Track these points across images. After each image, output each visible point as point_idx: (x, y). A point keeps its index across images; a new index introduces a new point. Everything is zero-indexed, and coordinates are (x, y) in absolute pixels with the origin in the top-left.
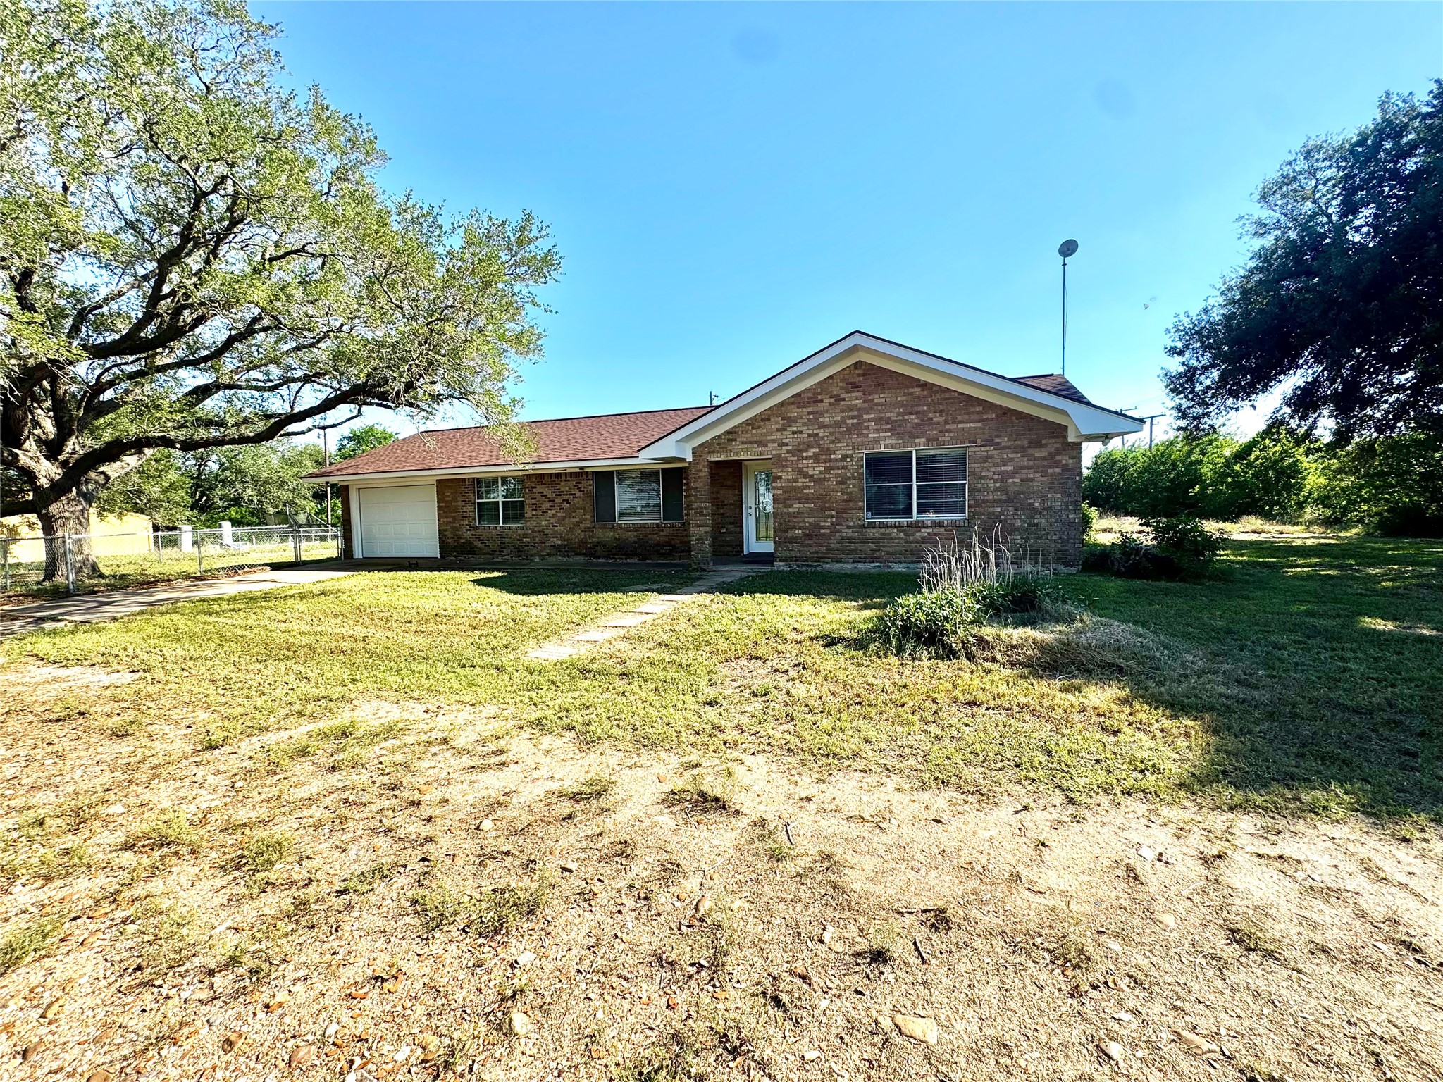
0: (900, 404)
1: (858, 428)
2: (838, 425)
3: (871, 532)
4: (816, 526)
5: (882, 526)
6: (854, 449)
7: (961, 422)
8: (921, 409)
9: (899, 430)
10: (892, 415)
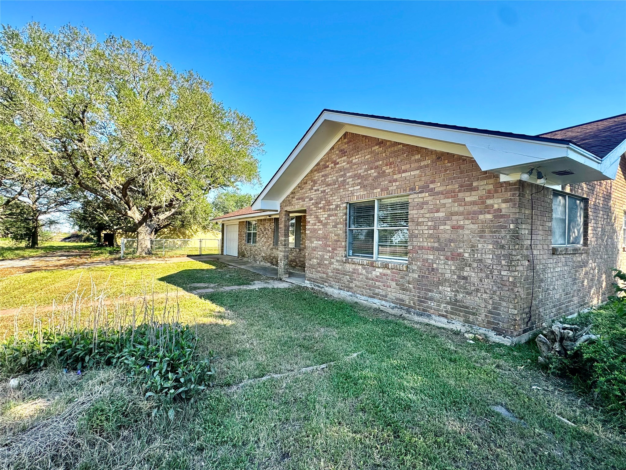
0: (367, 162)
1: (344, 184)
2: (335, 183)
4: (323, 258)
6: (341, 200)
7: (404, 171)
8: (378, 163)
10: (362, 171)
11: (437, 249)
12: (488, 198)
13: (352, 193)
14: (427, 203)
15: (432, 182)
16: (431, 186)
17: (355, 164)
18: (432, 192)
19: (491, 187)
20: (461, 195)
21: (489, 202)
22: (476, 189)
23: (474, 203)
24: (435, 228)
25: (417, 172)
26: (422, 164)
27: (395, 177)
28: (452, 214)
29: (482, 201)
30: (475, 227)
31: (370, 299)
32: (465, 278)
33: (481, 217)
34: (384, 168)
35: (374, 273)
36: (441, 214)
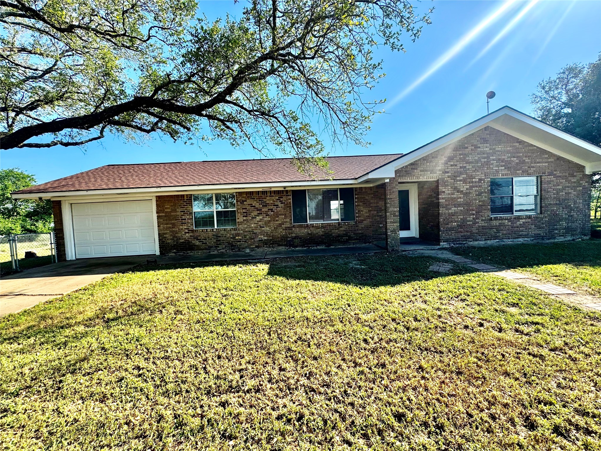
0: (509, 152)
1: (488, 163)
4: (464, 220)
6: (485, 176)
8: (519, 155)
11: (559, 204)
12: (581, 180)
13: (497, 172)
14: (553, 181)
15: (555, 171)
16: (555, 173)
17: (498, 151)
18: (555, 176)
19: (581, 176)
20: (570, 178)
21: (581, 182)
22: (575, 176)
23: (574, 182)
24: (557, 194)
25: (547, 164)
26: (549, 160)
27: (532, 165)
28: (566, 187)
29: (578, 181)
30: (575, 193)
31: (515, 240)
32: (572, 216)
33: (578, 188)
34: (524, 158)
35: (518, 223)
36: (560, 187)
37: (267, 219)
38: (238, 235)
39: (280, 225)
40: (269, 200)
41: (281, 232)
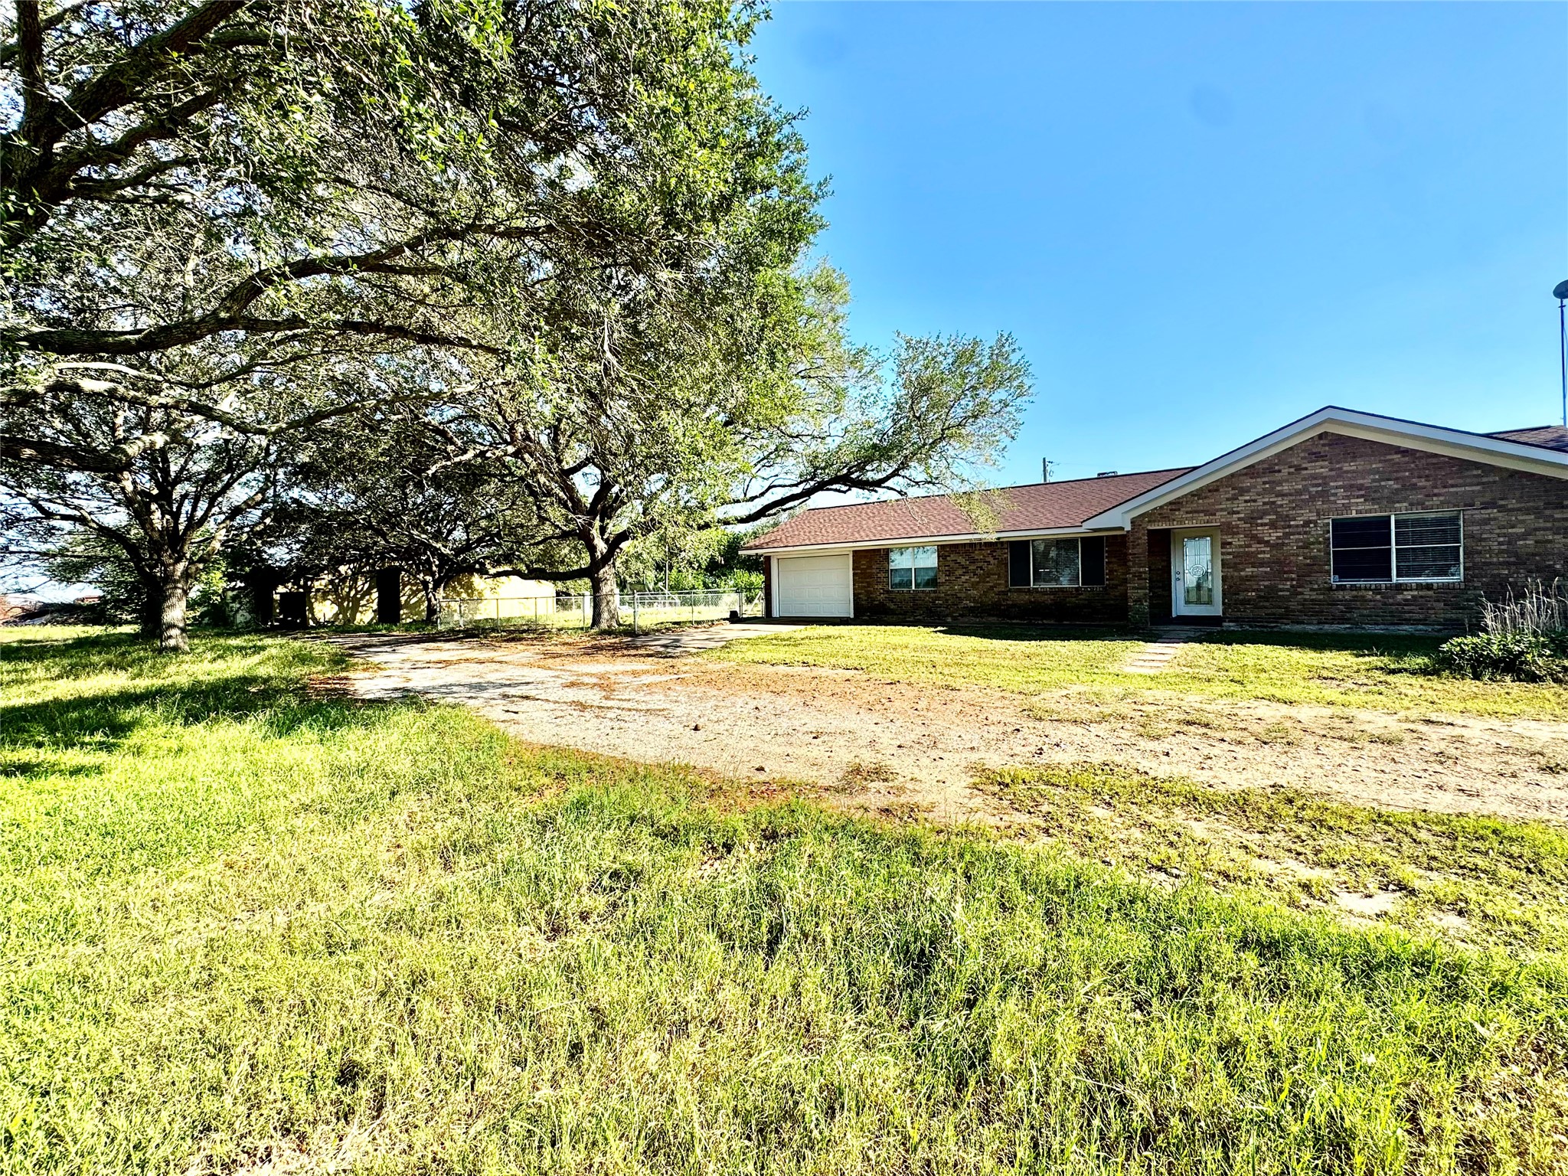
0: (1377, 471)
1: (1324, 495)
2: (1299, 493)
3: (1340, 595)
4: (1273, 589)
5: (1353, 588)
6: (1318, 515)
7: (1452, 486)
8: (1400, 474)
9: (1374, 495)
10: (1366, 481)
11: (1514, 564)
13: (1347, 507)
14: (1495, 519)
15: (1504, 499)
16: (1502, 503)
17: (1347, 472)
18: (1502, 509)
20: (1548, 512)
24: (1509, 543)
25: (1478, 488)
26: (1485, 480)
27: (1436, 491)
28: (1536, 529)
31: (1392, 628)
34: (1414, 480)
35: (1400, 597)
36: (1519, 530)
37: (975, 579)
38: (938, 598)
39: (992, 588)
40: (977, 555)
41: (993, 597)
